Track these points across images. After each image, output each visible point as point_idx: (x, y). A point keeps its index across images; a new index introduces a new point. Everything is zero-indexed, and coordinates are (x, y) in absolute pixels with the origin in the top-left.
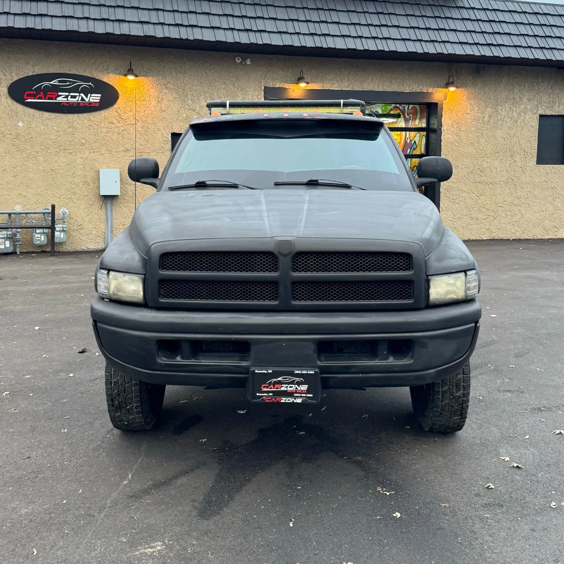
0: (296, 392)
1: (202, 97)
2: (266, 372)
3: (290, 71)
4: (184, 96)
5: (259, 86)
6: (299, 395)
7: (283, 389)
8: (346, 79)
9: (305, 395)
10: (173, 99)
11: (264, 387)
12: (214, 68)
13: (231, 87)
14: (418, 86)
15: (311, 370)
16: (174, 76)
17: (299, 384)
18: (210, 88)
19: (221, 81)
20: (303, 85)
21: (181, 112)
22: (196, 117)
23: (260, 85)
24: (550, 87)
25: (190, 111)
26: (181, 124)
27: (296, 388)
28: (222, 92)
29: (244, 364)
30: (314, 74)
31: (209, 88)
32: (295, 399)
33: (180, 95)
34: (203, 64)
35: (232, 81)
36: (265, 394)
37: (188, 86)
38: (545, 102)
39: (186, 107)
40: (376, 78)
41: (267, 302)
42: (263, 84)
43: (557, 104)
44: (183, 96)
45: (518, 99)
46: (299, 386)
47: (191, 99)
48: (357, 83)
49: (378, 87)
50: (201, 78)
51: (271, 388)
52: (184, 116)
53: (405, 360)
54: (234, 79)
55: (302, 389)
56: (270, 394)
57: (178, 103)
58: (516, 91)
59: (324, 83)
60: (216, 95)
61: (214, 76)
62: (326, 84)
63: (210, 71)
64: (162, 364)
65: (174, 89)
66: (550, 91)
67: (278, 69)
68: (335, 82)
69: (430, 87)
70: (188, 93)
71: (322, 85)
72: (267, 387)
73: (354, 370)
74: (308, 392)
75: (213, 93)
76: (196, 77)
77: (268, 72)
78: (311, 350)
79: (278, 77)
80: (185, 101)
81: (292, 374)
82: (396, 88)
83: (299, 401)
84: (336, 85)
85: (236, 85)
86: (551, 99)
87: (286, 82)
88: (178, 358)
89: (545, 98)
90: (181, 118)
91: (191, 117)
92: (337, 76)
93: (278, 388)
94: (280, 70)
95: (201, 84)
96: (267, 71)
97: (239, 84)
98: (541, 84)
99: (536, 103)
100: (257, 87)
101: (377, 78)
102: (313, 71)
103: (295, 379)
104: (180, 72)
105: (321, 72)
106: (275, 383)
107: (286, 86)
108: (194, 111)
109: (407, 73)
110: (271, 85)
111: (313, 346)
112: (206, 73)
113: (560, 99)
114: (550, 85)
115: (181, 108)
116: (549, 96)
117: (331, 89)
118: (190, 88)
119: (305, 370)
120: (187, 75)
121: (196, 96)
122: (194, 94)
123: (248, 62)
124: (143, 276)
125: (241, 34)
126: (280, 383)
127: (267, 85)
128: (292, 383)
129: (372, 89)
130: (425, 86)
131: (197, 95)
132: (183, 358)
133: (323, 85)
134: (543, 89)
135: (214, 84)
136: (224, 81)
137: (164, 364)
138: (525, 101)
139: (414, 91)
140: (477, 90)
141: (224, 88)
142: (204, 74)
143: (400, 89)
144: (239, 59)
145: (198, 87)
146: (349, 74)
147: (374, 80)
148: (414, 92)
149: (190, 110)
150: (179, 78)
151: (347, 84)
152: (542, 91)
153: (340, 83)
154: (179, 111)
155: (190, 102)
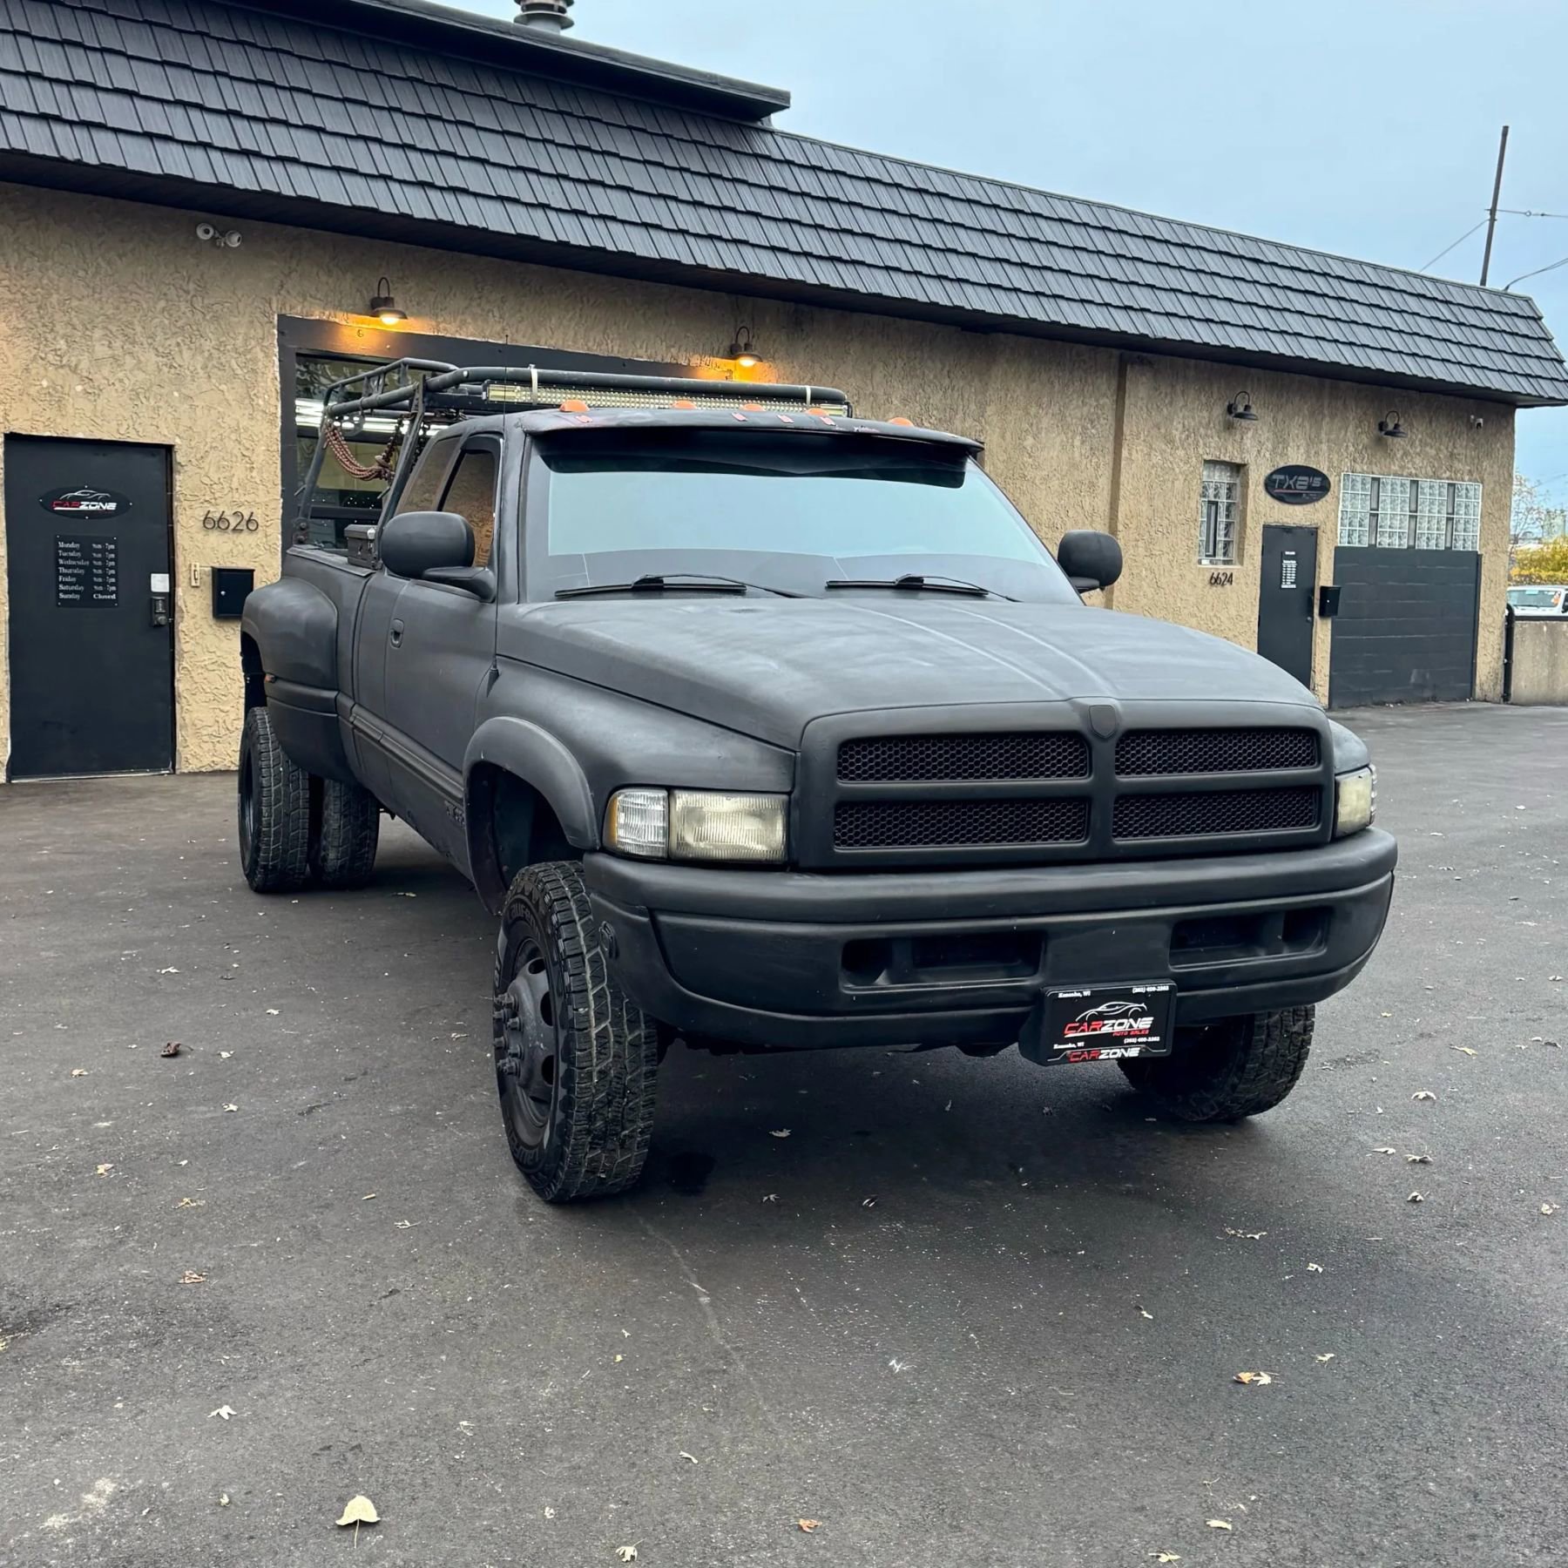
0: (1129, 1036)
1: (98, 333)
2: (1079, 995)
3: (349, 276)
4: (44, 325)
5: (264, 313)
6: (1134, 1040)
7: (1105, 1030)
8: (497, 314)
9: (1144, 1039)
10: (10, 332)
11: (1070, 1029)
12: (133, 250)
13: (183, 308)
14: (668, 347)
15: (1164, 984)
16: (12, 264)
17: (1137, 1015)
18: (123, 306)
19: (153, 289)
20: (389, 321)
21: (33, 372)
22: (79, 388)
23: (268, 309)
24: (945, 372)
25: (61, 371)
26: (33, 407)
27: (1131, 1026)
28: (156, 320)
29: (1028, 982)
30: (412, 292)
31: (117, 308)
32: (1126, 1049)
33: (30, 321)
34: (99, 235)
35: (187, 292)
36: (1070, 1046)
37: (55, 296)
38: (937, 409)
39: (50, 357)
40: (568, 317)
41: (1063, 844)
42: (274, 306)
43: (960, 415)
44: (40, 324)
45: (882, 399)
46: (1136, 1021)
47: (66, 337)
48: (522, 327)
49: (575, 342)
50: (94, 276)
51: (1083, 1031)
52: (45, 383)
53: (1308, 951)
54: (192, 286)
55: (1141, 1027)
56: (1081, 1044)
57: (25, 344)
58: (878, 376)
59: (440, 320)
60: (139, 329)
61: (134, 275)
62: (444, 321)
63: (120, 257)
64: (852, 996)
65: (11, 301)
66: (946, 382)
67: (315, 270)
68: (469, 320)
69: (695, 352)
70: (56, 317)
71: (434, 323)
72: (1076, 1029)
73: (1229, 978)
74: (1152, 1031)
75: (132, 323)
76: (81, 273)
77: (288, 275)
78: (1160, 942)
79: (317, 289)
80: (46, 340)
81: (1128, 996)
82: (616, 349)
83: (1133, 1052)
84: (471, 328)
85: (198, 304)
86: (949, 401)
87: (339, 307)
88: (881, 980)
89: (936, 399)
90: (33, 391)
91: (66, 390)
92: (474, 304)
93: (1095, 1030)
94: (321, 273)
95: (94, 292)
96: (286, 272)
97: (206, 301)
98: (929, 363)
99: (918, 409)
100: (258, 315)
101: (571, 319)
102: (412, 284)
103: (1132, 1005)
104: (33, 254)
105: (431, 290)
106: (1094, 1018)
107: (340, 318)
108: (74, 370)
109: (641, 312)
110: (297, 312)
111: (1166, 932)
112: (109, 263)
113: (966, 402)
114: (947, 369)
115: (34, 359)
116: (945, 393)
117: (458, 336)
118: (62, 303)
119: (1151, 985)
120: (54, 263)
121: (80, 327)
122: (75, 321)
123: (234, 241)
124: (785, 797)
125: (233, 161)
126: (1101, 1017)
127: (288, 312)
128: (1124, 1015)
129: (560, 346)
130: (683, 349)
131: (84, 325)
132: (894, 979)
133: (438, 324)
134: (931, 377)
135: (135, 297)
136: (165, 290)
137: (857, 996)
138: (896, 402)
139: (659, 359)
140: (797, 368)
141: (163, 310)
142: (103, 264)
143: (627, 351)
144: (207, 232)
145: (85, 302)
146: (503, 302)
147: (565, 322)
148: (658, 363)
149: (62, 367)
150: (28, 272)
151: (498, 328)
152: (931, 382)
153: (480, 323)
154: (27, 370)
155: (62, 344)
